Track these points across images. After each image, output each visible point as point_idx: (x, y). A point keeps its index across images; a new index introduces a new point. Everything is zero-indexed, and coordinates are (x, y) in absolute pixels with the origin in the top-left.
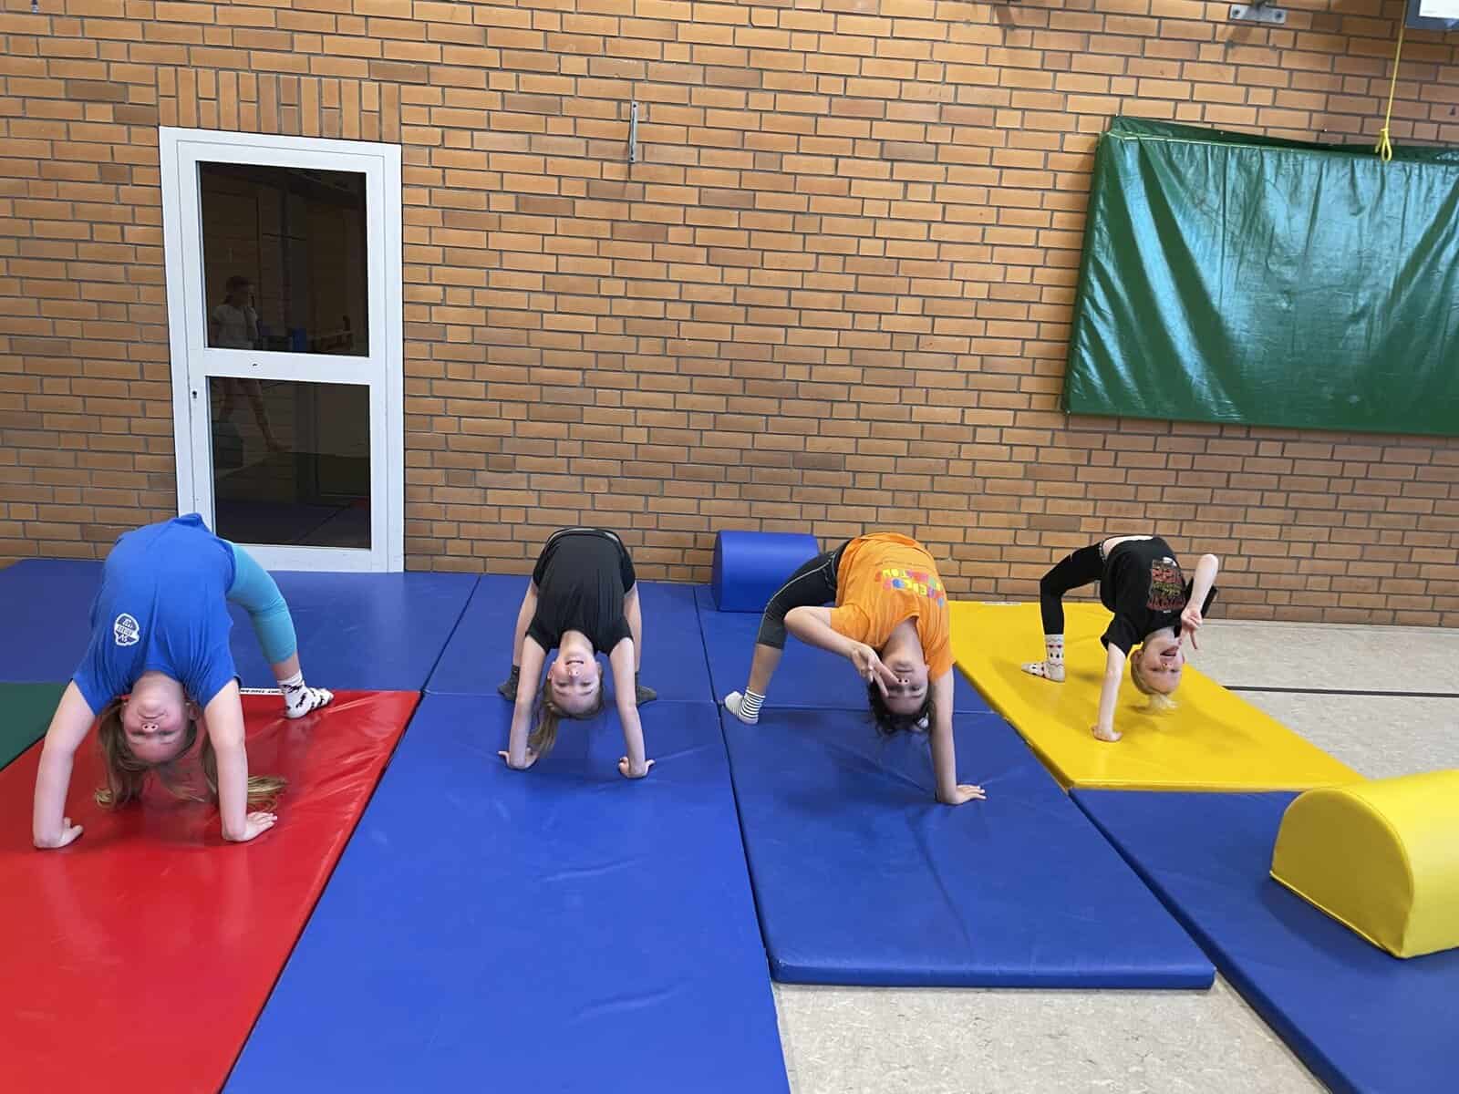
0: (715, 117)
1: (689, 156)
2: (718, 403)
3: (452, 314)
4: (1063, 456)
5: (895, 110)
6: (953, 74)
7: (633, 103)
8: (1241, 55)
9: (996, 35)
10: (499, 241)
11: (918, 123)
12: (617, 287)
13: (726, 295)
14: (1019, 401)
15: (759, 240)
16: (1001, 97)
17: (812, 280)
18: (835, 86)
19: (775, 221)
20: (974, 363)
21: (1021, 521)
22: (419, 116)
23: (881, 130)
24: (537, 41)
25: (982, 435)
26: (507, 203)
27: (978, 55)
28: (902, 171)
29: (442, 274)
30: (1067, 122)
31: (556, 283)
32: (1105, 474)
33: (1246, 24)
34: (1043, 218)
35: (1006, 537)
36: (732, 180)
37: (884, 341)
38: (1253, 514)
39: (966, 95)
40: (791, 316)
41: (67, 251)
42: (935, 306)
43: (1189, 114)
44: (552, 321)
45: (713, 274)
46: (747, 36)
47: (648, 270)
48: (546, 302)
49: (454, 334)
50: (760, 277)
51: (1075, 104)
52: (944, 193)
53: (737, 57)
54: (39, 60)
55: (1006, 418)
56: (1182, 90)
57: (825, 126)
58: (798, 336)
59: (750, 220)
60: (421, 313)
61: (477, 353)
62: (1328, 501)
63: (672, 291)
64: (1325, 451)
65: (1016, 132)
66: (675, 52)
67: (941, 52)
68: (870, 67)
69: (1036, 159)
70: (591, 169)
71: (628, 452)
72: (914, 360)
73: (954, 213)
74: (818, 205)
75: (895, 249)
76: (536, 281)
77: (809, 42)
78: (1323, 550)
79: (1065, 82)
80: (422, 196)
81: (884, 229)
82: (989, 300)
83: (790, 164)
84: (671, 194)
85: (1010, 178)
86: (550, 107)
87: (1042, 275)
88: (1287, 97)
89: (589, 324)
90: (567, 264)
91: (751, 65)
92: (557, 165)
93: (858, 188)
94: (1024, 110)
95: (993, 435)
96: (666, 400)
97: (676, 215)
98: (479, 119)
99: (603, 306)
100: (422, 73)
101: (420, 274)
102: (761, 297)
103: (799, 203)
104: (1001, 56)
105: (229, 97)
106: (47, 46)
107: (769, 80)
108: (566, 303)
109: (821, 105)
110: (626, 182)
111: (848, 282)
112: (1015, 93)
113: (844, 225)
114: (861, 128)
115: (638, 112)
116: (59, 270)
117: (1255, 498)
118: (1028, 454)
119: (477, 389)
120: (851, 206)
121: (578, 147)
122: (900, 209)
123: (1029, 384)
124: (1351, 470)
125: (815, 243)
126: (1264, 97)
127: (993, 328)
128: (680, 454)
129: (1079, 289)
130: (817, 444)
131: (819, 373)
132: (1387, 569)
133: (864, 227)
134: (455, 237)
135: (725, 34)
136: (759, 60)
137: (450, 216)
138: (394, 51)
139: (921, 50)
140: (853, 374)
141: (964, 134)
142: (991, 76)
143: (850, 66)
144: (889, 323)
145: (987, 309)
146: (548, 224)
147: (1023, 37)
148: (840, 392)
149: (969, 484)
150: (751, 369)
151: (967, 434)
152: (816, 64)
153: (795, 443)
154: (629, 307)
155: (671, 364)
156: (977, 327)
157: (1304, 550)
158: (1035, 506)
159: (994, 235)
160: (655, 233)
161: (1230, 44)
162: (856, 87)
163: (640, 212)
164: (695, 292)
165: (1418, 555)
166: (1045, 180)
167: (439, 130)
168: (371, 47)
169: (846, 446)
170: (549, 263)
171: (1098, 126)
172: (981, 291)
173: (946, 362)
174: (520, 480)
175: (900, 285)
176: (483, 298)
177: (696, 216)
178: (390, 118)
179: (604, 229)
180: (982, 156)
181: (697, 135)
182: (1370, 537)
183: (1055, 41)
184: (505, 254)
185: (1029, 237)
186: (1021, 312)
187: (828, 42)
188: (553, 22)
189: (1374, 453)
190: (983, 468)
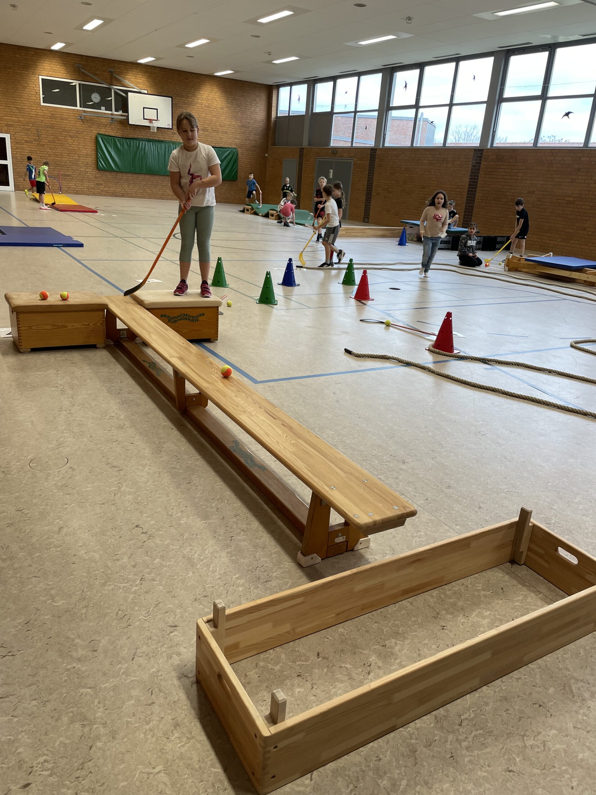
0: (49, 132)
1: (46, 136)
3: (18, 155)
4: (98, 175)
5: (71, 131)
6: (77, 127)
7: (39, 130)
8: (112, 126)
9: (82, 123)
10: (23, 146)
11: (74, 133)
13: (53, 153)
14: (92, 168)
15: (56, 147)
16: (83, 130)
17: (64, 152)
18: (63, 128)
19: (58, 144)
20: (86, 163)
22: (12, 131)
23: (70, 134)
24: (26, 122)
25: (89, 172)
26: (24, 141)
27: (80, 125)
28: (73, 139)
29: (16, 150)
30: (92, 134)
32: (105, 178)
33: (111, 123)
34: (91, 145)
35: (93, 186)
36: (52, 139)
37: (74, 160)
38: (124, 184)
39: (79, 130)
40: (62, 156)
42: (80, 156)
43: (107, 133)
45: (51, 151)
46: (52, 122)
49: (18, 158)
51: (93, 131)
52: (79, 142)
53: (51, 125)
55: (91, 170)
56: (105, 130)
57: (63, 133)
58: (63, 159)
59: (55, 144)
60: (14, 155)
62: (133, 182)
63: (46, 153)
64: (131, 176)
65: (86, 135)
66: (43, 124)
67: (76, 125)
68: (67, 126)
69: (89, 138)
70: (34, 137)
72: (78, 162)
73: (80, 144)
74: (63, 142)
75: (74, 148)
76: (28, 151)
77: (59, 123)
78: (134, 189)
79: (91, 129)
80: (13, 140)
81: (72, 146)
83: (59, 137)
84: (44, 141)
85: (86, 140)
86: (29, 130)
87: (92, 152)
88: (118, 132)
90: (32, 149)
92: (30, 137)
93: (68, 141)
94: (87, 132)
97: (45, 143)
98: (19, 131)
99: (37, 155)
100: (12, 126)
101: (13, 150)
102: (58, 154)
103: (61, 142)
104: (83, 126)
107: (55, 127)
109: (62, 131)
110: (39, 139)
111: (68, 152)
112: (85, 130)
113: (67, 145)
114: (67, 133)
118: (94, 175)
120: (67, 143)
121: (32, 135)
122: (74, 143)
123: (93, 166)
124: (135, 178)
125: (63, 147)
126: (115, 132)
127: (88, 159)
129: (97, 154)
130: (67, 173)
131: (66, 164)
132: (142, 191)
133: (69, 146)
134: (17, 146)
135: (49, 122)
136: (54, 125)
137: (17, 143)
138: (8, 123)
139: (73, 125)
140: (70, 164)
141: (80, 135)
142: (82, 128)
143: (65, 126)
144: (74, 158)
145: (86, 156)
147: (85, 124)
148: (69, 166)
149: (88, 179)
151: (86, 172)
152: (61, 126)
153: (64, 173)
154: (41, 155)
156: (85, 158)
157: (131, 188)
158: (96, 182)
159: (86, 147)
160: (43, 145)
161: (110, 125)
162: (66, 128)
163: (41, 143)
164: (49, 153)
165: (146, 189)
166: (91, 140)
167: (14, 132)
168: (6, 123)
169: (71, 173)
170: (30, 149)
171: (96, 134)
172: (85, 154)
173: (82, 163)
175: (75, 153)
176: (22, 153)
178: (8, 131)
180: (83, 137)
181: (47, 134)
183: (89, 124)
185: (90, 147)
186: (90, 157)
187: (62, 123)
188: (27, 120)
189: (137, 176)
190: (89, 177)
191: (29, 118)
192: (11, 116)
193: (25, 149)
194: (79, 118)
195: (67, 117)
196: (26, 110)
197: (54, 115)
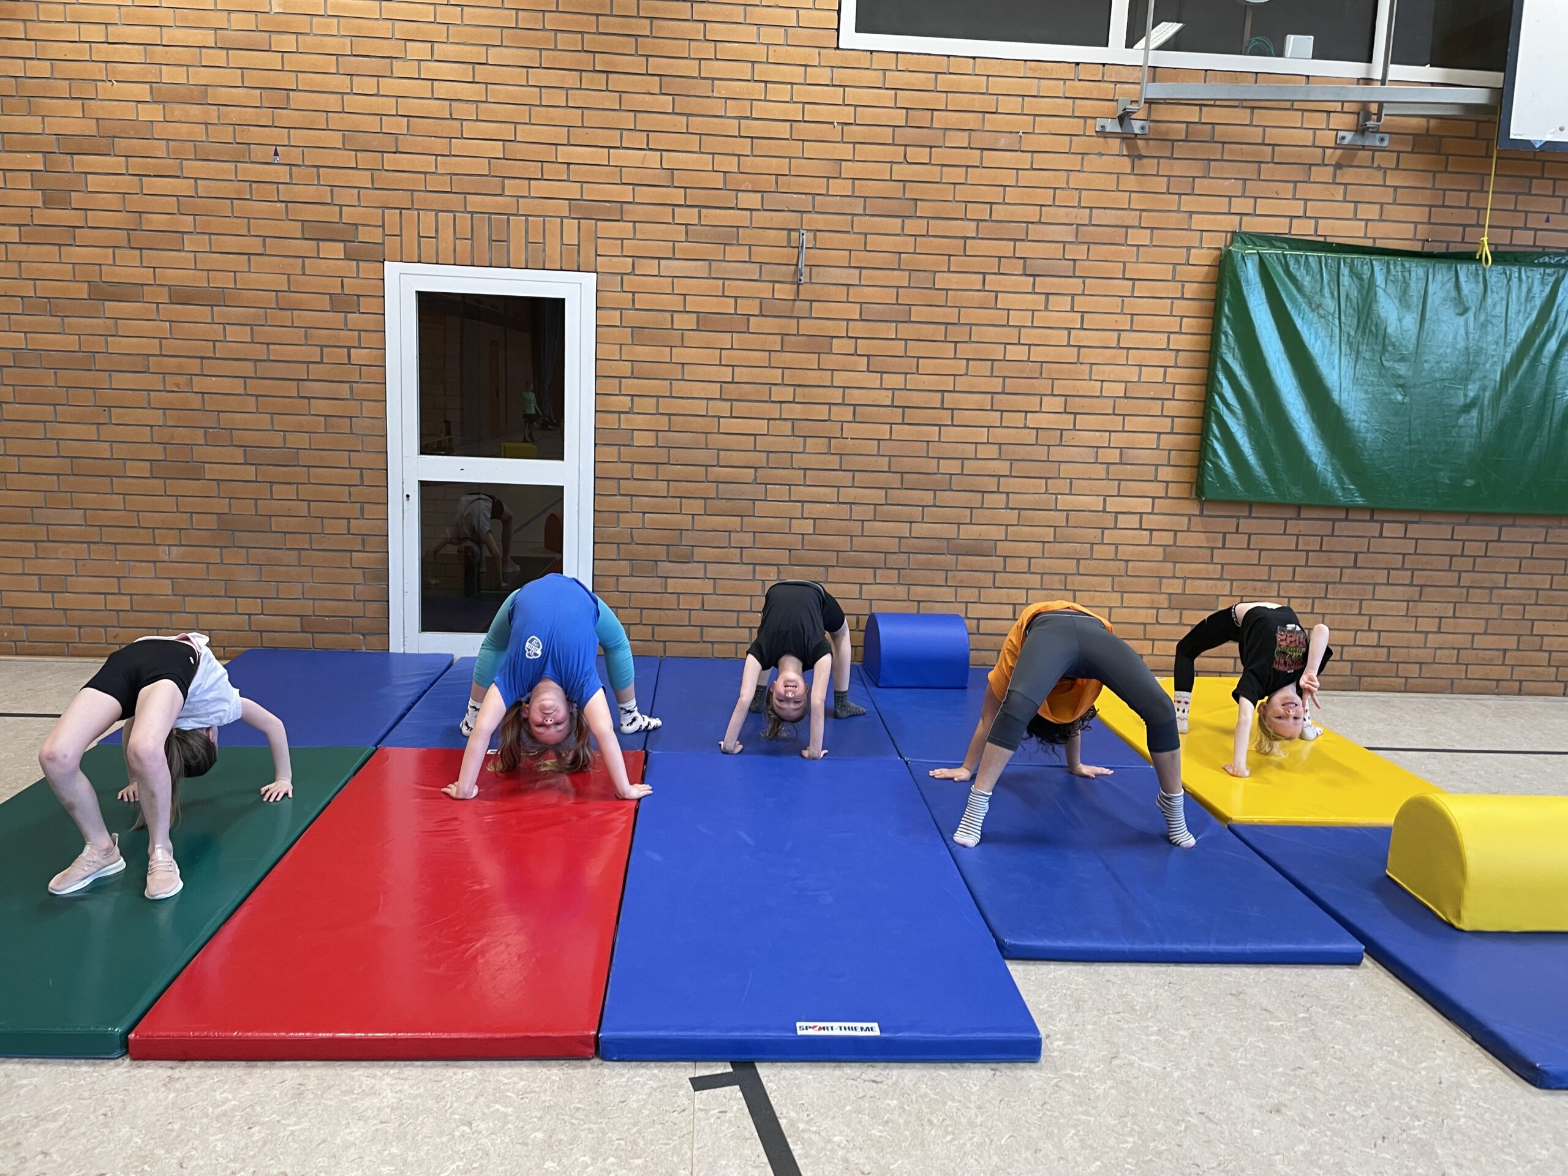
0: (873, 242)
1: (852, 276)
2: (878, 496)
3: (639, 421)
4: (1199, 539)
5: (1035, 231)
6: (1087, 198)
7: (802, 231)
8: (1348, 175)
9: (1125, 164)
10: (680, 354)
11: (1057, 242)
12: (787, 393)
13: (885, 398)
14: (1158, 489)
15: (915, 349)
16: (1131, 218)
17: (962, 383)
18: (983, 212)
19: (927, 331)
20: (1113, 456)
21: (1163, 601)
22: (614, 248)
23: (1023, 249)
24: (718, 180)
25: (1123, 521)
26: (690, 321)
27: (1110, 182)
28: (1044, 284)
29: (630, 386)
30: (1192, 238)
31: (732, 391)
32: (1241, 556)
33: (1351, 148)
34: (1173, 324)
35: (1148, 616)
36: (890, 296)
37: (1030, 436)
38: (1382, 592)
39: (1099, 217)
40: (945, 417)
41: (300, 372)
42: (1075, 404)
43: (1303, 229)
44: (727, 425)
45: (874, 380)
46: (902, 172)
47: (813, 377)
48: (724, 408)
49: (640, 439)
50: (913, 381)
51: (1198, 221)
52: (1081, 303)
53: (895, 190)
54: (278, 205)
55: (1145, 505)
56: (1297, 208)
57: (973, 246)
58: (950, 433)
59: (905, 330)
60: (611, 420)
61: (661, 455)
62: (1450, 578)
63: (836, 396)
64: (1445, 531)
65: (1145, 248)
66: (838, 187)
67: (1076, 180)
68: (1012, 195)
69: (1166, 271)
70: (764, 290)
71: (795, 541)
72: (1057, 453)
73: (1090, 321)
74: (968, 316)
75: (1038, 354)
76: (714, 390)
77: (958, 175)
78: (1448, 625)
79: (1189, 203)
80: (614, 317)
81: (1028, 336)
82: (1126, 397)
83: (941, 281)
84: (835, 309)
85: (1141, 289)
86: (729, 237)
87: (1174, 375)
88: (1393, 212)
89: (761, 426)
90: (742, 374)
91: (907, 196)
92: (733, 288)
93: (1004, 300)
94: (1152, 229)
95: (1134, 521)
96: (830, 493)
97: (840, 328)
98: (665, 249)
99: (774, 411)
100: (617, 210)
101: (612, 385)
102: (916, 399)
103: (950, 315)
104: (1130, 182)
105: (446, 234)
106: (285, 193)
107: (923, 209)
108: (741, 408)
109: (970, 229)
110: (795, 300)
111: (996, 385)
112: (1144, 214)
113: (991, 333)
114: (1007, 248)
115: (807, 239)
116: (291, 389)
117: (1381, 576)
118: (1167, 538)
119: (661, 487)
120: (999, 316)
121: (753, 271)
122: (1041, 318)
123: (1165, 473)
124: (1471, 548)
125: (964, 350)
126: (1373, 212)
127: (1131, 423)
128: (843, 543)
129: (1210, 385)
130: (970, 532)
131: (971, 467)
132: (1511, 642)
133: (1011, 335)
134: (642, 352)
135: (884, 171)
136: (913, 192)
137: (639, 334)
138: (591, 191)
139: (1060, 180)
140: (1002, 467)
141: (1097, 251)
142: (1121, 199)
143: (995, 194)
144: (1033, 420)
145: (1124, 406)
146: (725, 339)
147: (1150, 165)
148: (991, 484)
149: (1113, 567)
150: (907, 464)
151: (1109, 521)
152: (963, 193)
153: (950, 531)
154: (797, 411)
155: (834, 462)
156: (1116, 422)
157: (1432, 625)
158: (1175, 586)
159: (1128, 340)
160: (820, 345)
161: (1338, 166)
162: (1000, 212)
163: (807, 327)
164: (855, 396)
165: (1539, 628)
166: (1174, 289)
167: (630, 259)
168: (573, 190)
169: (997, 533)
170: (726, 374)
171: (1220, 241)
172: (1118, 389)
173: (1088, 455)
174: (698, 570)
175: (1044, 386)
176: (666, 405)
177: (857, 329)
178: (588, 250)
179: (775, 343)
180: (1116, 270)
181: (858, 258)
182: (1493, 611)
183: (1179, 168)
184: (685, 366)
185: (1161, 340)
186: (1155, 408)
187: (974, 175)
188: (731, 164)
189: (1491, 533)
190: (1125, 552)
191: (744, 147)
192: (613, 138)
193: (690, 372)
194: (1112, 126)
195: (1023, 123)
196: (723, 89)
197: (924, 118)
